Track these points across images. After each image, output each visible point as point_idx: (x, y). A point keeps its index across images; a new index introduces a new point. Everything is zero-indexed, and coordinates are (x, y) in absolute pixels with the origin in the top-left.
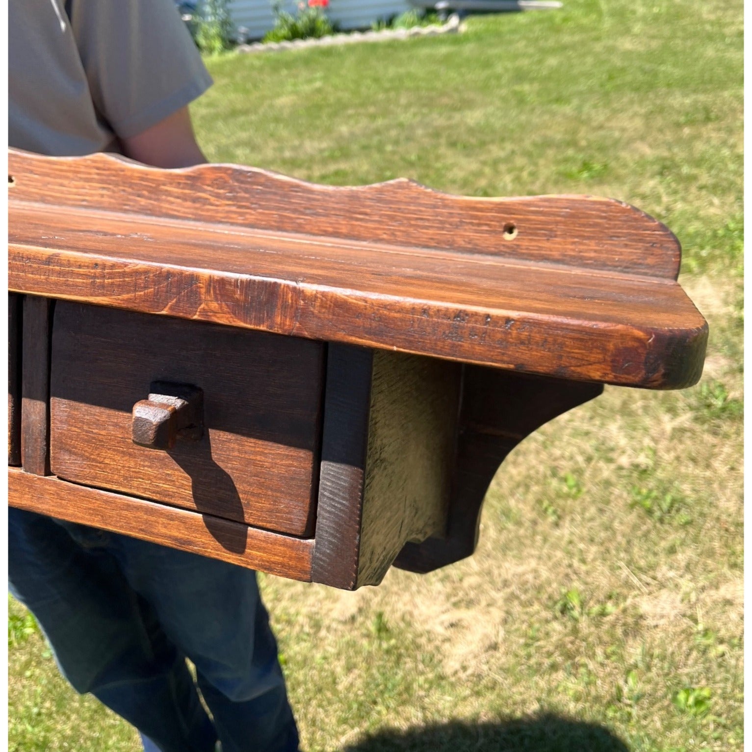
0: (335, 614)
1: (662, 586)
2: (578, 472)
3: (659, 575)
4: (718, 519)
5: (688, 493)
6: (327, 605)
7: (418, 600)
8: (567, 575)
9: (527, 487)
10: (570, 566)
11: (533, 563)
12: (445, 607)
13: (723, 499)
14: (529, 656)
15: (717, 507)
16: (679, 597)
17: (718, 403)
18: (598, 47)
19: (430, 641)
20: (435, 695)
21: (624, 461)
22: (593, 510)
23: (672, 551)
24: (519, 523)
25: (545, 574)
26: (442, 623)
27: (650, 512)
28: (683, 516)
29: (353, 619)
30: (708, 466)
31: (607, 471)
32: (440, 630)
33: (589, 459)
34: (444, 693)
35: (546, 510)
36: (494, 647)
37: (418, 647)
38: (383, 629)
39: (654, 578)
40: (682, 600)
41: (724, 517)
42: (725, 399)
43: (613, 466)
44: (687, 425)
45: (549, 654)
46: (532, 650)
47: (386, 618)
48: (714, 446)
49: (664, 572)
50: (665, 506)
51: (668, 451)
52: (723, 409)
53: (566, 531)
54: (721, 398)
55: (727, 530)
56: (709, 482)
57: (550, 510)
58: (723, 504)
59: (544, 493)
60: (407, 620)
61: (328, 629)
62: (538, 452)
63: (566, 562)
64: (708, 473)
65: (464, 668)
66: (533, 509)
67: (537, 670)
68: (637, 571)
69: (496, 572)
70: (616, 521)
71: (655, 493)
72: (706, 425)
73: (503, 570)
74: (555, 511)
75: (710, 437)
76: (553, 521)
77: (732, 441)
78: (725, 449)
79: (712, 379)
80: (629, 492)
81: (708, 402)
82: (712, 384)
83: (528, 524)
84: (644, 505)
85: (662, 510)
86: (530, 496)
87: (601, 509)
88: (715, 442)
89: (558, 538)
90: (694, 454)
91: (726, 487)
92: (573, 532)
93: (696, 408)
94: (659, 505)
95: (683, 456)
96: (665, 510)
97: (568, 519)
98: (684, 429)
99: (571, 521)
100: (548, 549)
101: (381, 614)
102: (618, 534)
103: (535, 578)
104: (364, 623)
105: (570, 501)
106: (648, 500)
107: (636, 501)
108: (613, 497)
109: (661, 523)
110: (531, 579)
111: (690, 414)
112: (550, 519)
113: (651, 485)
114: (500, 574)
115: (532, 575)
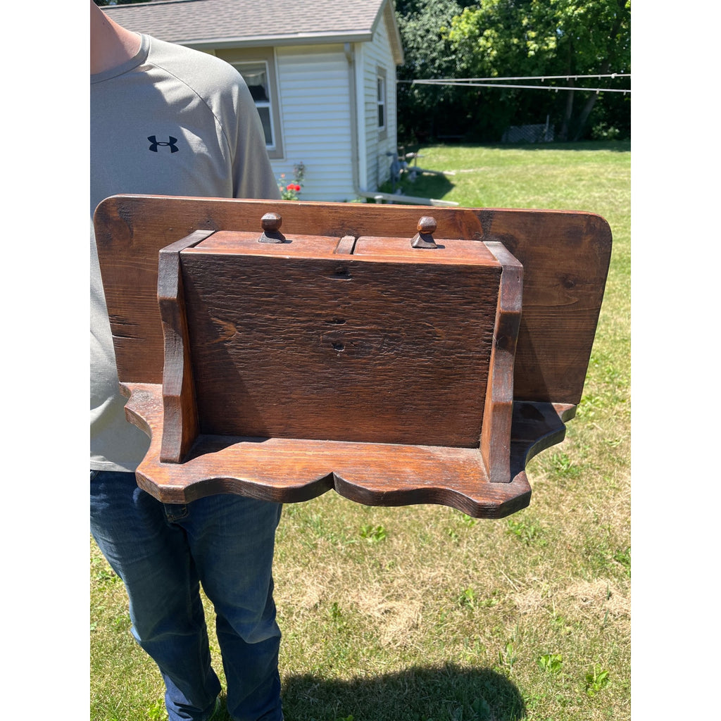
0: (302, 604)
1: (529, 586)
3: (527, 579)
4: (565, 543)
5: (545, 525)
6: (297, 598)
7: (362, 594)
8: (465, 579)
9: (437, 519)
10: (467, 573)
11: (442, 570)
12: (381, 600)
13: (568, 531)
14: (440, 634)
15: (563, 535)
16: (540, 594)
17: (564, 468)
19: (370, 622)
20: (374, 660)
23: (535, 563)
24: (432, 544)
25: (450, 578)
26: (379, 610)
27: (520, 537)
28: (542, 541)
29: (316, 606)
30: (558, 509)
32: (377, 614)
34: (380, 659)
35: (450, 535)
36: (416, 627)
37: (363, 627)
38: (337, 614)
39: (524, 582)
40: (542, 596)
41: (568, 542)
42: (568, 465)
44: (544, 481)
45: (453, 632)
46: (442, 629)
47: (340, 605)
48: (562, 495)
49: (530, 577)
50: (530, 534)
52: (567, 472)
53: (463, 550)
54: (565, 465)
55: (570, 551)
56: (558, 518)
57: (453, 535)
58: (567, 533)
59: (449, 523)
60: (355, 607)
61: (298, 615)
63: (465, 570)
64: (558, 513)
65: (395, 642)
66: (442, 534)
67: (445, 643)
68: (511, 577)
69: (416, 576)
70: (498, 543)
71: (523, 525)
72: (556, 482)
73: (421, 575)
74: (456, 536)
75: (559, 490)
76: (455, 543)
77: (573, 493)
78: (569, 498)
79: (560, 452)
80: (506, 524)
81: (558, 467)
82: (560, 455)
83: (438, 544)
84: (516, 534)
85: (528, 537)
86: (439, 526)
87: (487, 536)
88: (562, 493)
89: (459, 554)
90: (549, 500)
91: (570, 522)
92: (469, 551)
93: (550, 470)
94: (526, 533)
95: (541, 502)
96: (530, 537)
97: (465, 542)
98: (542, 484)
99: (468, 543)
100: (452, 561)
101: (335, 604)
102: (499, 552)
103: (443, 580)
104: (323, 610)
105: (467, 529)
106: (519, 530)
107: (511, 531)
108: (496, 527)
109: (528, 545)
110: (441, 582)
111: (545, 474)
112: (453, 541)
113: (521, 520)
114: (419, 578)
115: (441, 579)
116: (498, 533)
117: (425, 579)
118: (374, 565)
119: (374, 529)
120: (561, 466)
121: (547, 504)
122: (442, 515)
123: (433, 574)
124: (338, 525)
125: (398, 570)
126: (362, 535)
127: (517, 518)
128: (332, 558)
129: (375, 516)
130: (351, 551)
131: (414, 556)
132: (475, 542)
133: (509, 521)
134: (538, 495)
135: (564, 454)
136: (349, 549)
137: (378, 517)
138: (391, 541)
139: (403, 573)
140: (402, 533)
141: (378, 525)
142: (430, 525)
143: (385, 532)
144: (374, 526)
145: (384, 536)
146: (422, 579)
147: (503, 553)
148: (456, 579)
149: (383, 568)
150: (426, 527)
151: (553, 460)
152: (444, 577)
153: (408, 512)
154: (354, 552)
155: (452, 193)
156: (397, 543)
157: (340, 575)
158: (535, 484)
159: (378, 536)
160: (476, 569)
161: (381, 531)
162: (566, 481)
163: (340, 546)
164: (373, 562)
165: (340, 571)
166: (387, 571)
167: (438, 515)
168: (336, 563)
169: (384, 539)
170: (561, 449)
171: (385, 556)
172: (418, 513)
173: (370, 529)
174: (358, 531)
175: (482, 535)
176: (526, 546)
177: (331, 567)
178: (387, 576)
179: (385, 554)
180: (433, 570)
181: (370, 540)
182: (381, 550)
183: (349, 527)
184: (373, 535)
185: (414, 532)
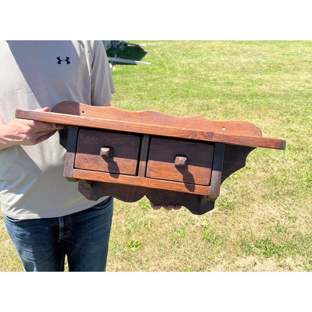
1: (217, 264)
2: (183, 229)
3: (215, 260)
4: (231, 241)
5: (221, 233)
8: (185, 263)
10: (186, 260)
11: (173, 260)
13: (232, 235)
15: (230, 237)
16: (223, 266)
17: (226, 204)
18: (167, 80)
21: (198, 224)
22: (190, 242)
23: (218, 252)
24: (166, 248)
25: (178, 264)
27: (209, 240)
28: (219, 242)
30: (226, 225)
31: (193, 228)
33: (187, 224)
35: (174, 242)
39: (214, 262)
40: (224, 267)
41: (233, 240)
42: (228, 203)
43: (195, 226)
44: (217, 211)
48: (226, 218)
49: (216, 259)
50: (214, 238)
51: (212, 220)
52: (227, 206)
53: (182, 249)
54: (226, 203)
55: (234, 245)
56: (226, 229)
57: (176, 242)
58: (231, 236)
59: (173, 237)
62: (168, 223)
63: (184, 259)
64: (226, 227)
66: (170, 242)
68: (208, 260)
69: (160, 264)
70: (199, 244)
71: (210, 234)
72: (223, 211)
73: (163, 263)
74: (178, 243)
75: (225, 215)
76: (178, 246)
77: (232, 216)
78: (230, 219)
79: (223, 196)
80: (201, 234)
81: (222, 204)
82: (223, 198)
83: (169, 248)
84: (207, 239)
85: (213, 240)
86: (168, 238)
87: (193, 241)
88: (227, 217)
89: (180, 251)
90: (221, 221)
91: (232, 231)
92: (185, 249)
93: (219, 206)
94: (212, 238)
95: (217, 222)
96: (214, 240)
97: (183, 245)
98: (216, 213)
99: (184, 245)
100: (178, 255)
102: (200, 248)
103: (175, 265)
105: (182, 239)
106: (208, 237)
107: (204, 238)
108: (197, 236)
109: (214, 244)
110: (173, 266)
111: (217, 208)
112: (176, 245)
113: (208, 232)
115: (174, 264)
116: (198, 239)
117: (165, 266)
118: (138, 261)
119: (134, 243)
120: (224, 203)
121: (220, 222)
122: (169, 233)
123: (169, 263)
124: (115, 243)
125: (150, 262)
126: (129, 247)
127: (207, 231)
128: (115, 260)
129: (133, 236)
130: (124, 255)
131: (158, 254)
132: (188, 245)
133: (203, 233)
134: (215, 218)
135: (225, 197)
136: (123, 254)
137: (135, 237)
138: (144, 248)
139: (153, 263)
140: (149, 244)
141: (136, 241)
142: (163, 238)
143: (140, 244)
144: (134, 241)
145: (140, 246)
146: (163, 266)
147: (202, 249)
148: (181, 264)
149: (142, 262)
150: (161, 239)
151: (220, 201)
152: (175, 263)
153: (150, 233)
154: (125, 255)
155: (146, 57)
156: (147, 249)
157: (121, 268)
158: (213, 213)
159: (137, 246)
160: (190, 258)
161: (138, 244)
162: (228, 211)
163: (117, 253)
164: (137, 259)
165: (120, 266)
166: (145, 264)
167: (166, 233)
168: (117, 262)
169: (140, 248)
170: (223, 195)
171: (142, 256)
172: (155, 233)
173: (132, 243)
174: (126, 245)
175: (190, 241)
176: (213, 245)
177: (115, 264)
178: (145, 266)
179: (142, 255)
180: (168, 261)
181: (133, 249)
182: (140, 253)
183: (121, 243)
184: (134, 246)
185: (155, 243)
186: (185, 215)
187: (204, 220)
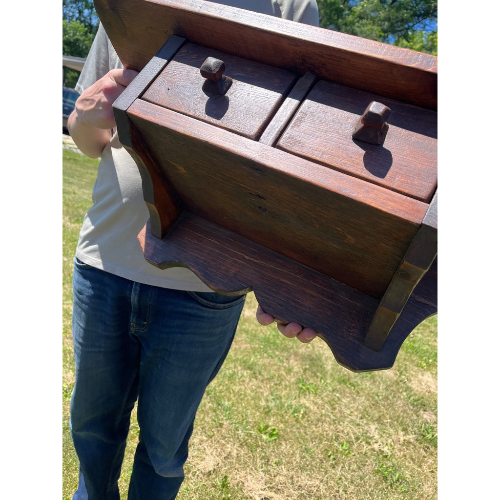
0: (200, 467)
2: (350, 443)
5: (408, 476)
7: (249, 477)
9: (321, 440)
10: (338, 492)
11: (318, 482)
12: (263, 488)
13: (426, 487)
17: (429, 436)
21: (376, 446)
25: (323, 491)
27: (385, 479)
29: (209, 473)
30: (420, 466)
31: (365, 448)
33: (357, 439)
35: (329, 456)
38: (225, 485)
42: (433, 435)
43: (369, 447)
44: (412, 440)
47: (229, 479)
48: (424, 457)
50: (395, 479)
51: (400, 450)
52: (431, 441)
53: (338, 472)
54: (431, 435)
56: (419, 473)
57: (332, 457)
59: (330, 446)
60: (241, 486)
61: (194, 474)
62: (330, 424)
63: (336, 489)
64: (419, 469)
66: (322, 453)
69: (296, 479)
70: (367, 477)
71: (390, 470)
72: (422, 445)
73: (300, 479)
74: (334, 459)
75: (423, 452)
76: (332, 464)
77: (434, 458)
78: (430, 461)
79: (428, 423)
80: (376, 464)
81: (424, 434)
82: (427, 425)
83: (318, 460)
84: (383, 474)
85: (393, 480)
86: (322, 446)
87: (359, 468)
88: (426, 455)
89: (334, 474)
90: (414, 458)
91: (428, 481)
92: (342, 475)
93: (418, 434)
94: (392, 477)
95: (408, 457)
96: (395, 481)
97: (341, 467)
98: (410, 443)
99: (342, 468)
100: (327, 478)
101: (226, 477)
102: (367, 484)
103: (317, 491)
104: (214, 479)
105: (344, 456)
106: (386, 472)
107: (379, 471)
108: (367, 464)
109: (392, 487)
110: (315, 491)
111: (414, 436)
112: (331, 462)
113: (389, 465)
114: (298, 481)
115: (316, 489)
116: (368, 469)
117: (302, 484)
118: (263, 458)
119: (269, 429)
120: (427, 434)
121: (412, 459)
122: (325, 439)
123: (310, 483)
124: (242, 416)
125: (282, 468)
126: (259, 430)
127: (386, 462)
128: (232, 440)
129: (272, 419)
130: (248, 439)
131: (297, 462)
132: (349, 469)
133: (379, 462)
134: (406, 450)
135: (431, 425)
136: (246, 438)
137: (274, 421)
138: (281, 444)
139: (285, 472)
140: (290, 441)
141: (273, 427)
142: (314, 443)
143: (277, 434)
144: (271, 426)
145: (276, 438)
146: (299, 484)
147: (370, 486)
148: (328, 493)
149: (270, 463)
150: (311, 443)
151: (421, 428)
152: (318, 488)
153: (298, 426)
154: (250, 441)
156: (284, 447)
157: (235, 455)
158: (405, 440)
159: (271, 435)
160: (346, 491)
161: (274, 433)
162: (430, 447)
163: (240, 432)
164: (263, 454)
165: (235, 451)
166: (272, 466)
167: (322, 437)
168: (234, 444)
169: (275, 440)
170: (429, 421)
171: (273, 454)
172: (306, 430)
173: (267, 427)
174: (257, 426)
175: (355, 466)
176: (389, 488)
177: (229, 446)
178: (272, 470)
179: (274, 452)
180: (310, 479)
181: (264, 437)
182: (272, 447)
183: (250, 420)
184: (268, 434)
185: (300, 443)
186: (358, 425)
187: (387, 444)
